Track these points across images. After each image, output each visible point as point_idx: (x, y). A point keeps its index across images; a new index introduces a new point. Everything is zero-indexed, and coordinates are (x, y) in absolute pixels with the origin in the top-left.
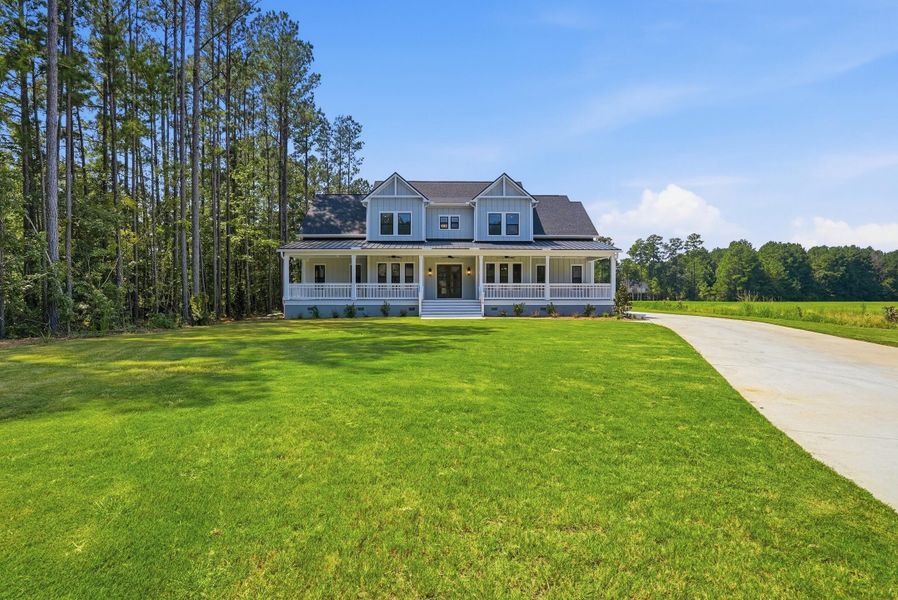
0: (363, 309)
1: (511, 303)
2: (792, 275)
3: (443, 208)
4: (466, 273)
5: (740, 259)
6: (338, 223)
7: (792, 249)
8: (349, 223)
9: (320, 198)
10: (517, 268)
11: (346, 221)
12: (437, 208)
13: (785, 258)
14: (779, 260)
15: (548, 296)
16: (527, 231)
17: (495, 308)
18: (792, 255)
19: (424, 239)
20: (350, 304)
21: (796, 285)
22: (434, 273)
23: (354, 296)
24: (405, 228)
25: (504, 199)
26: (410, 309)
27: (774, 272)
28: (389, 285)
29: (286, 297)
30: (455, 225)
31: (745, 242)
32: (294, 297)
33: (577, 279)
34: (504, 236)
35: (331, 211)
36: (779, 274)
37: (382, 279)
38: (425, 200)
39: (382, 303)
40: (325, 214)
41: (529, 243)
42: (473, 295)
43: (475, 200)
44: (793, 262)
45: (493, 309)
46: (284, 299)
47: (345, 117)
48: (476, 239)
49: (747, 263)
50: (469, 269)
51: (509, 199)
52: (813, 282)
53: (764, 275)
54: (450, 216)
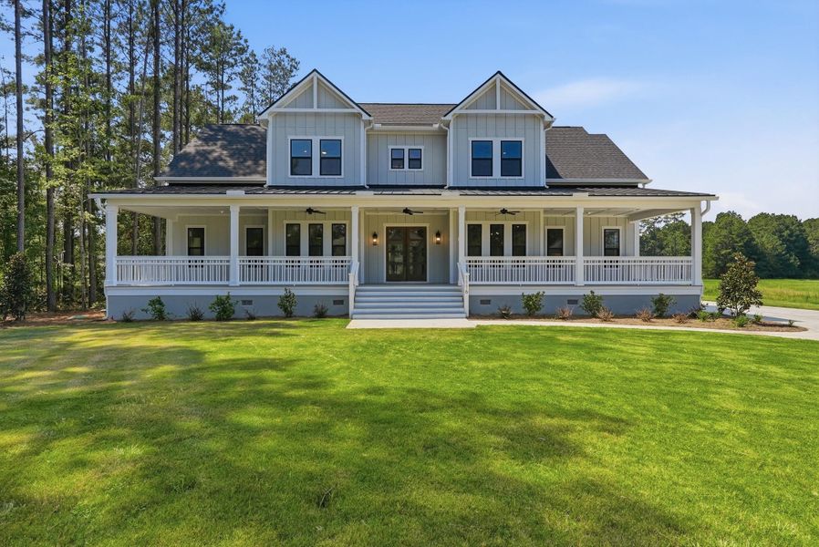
0: (250, 302)
1: (517, 292)
2: (788, 250)
3: (396, 135)
4: (432, 240)
5: (731, 233)
6: (231, 163)
7: (788, 221)
8: (249, 163)
9: (212, 130)
10: (519, 231)
11: (245, 160)
12: (387, 135)
13: (781, 231)
14: (774, 234)
15: (580, 279)
16: (534, 170)
17: (486, 301)
18: (787, 228)
19: (363, 182)
20: (223, 293)
21: (794, 260)
22: (382, 241)
23: (235, 279)
24: (332, 163)
25: (496, 116)
26: (336, 302)
27: (769, 246)
28: (305, 259)
29: (111, 281)
30: (416, 162)
31: (734, 214)
32: (124, 282)
33: (612, 250)
34: (497, 177)
35: (223, 147)
36: (774, 249)
37: (293, 249)
38: (365, 117)
39: (282, 292)
40: (213, 151)
41: (542, 189)
42: (446, 278)
43: (449, 117)
44: (790, 235)
45: (483, 302)
46: (106, 283)
47: (277, 50)
48: (450, 183)
49: (738, 236)
50: (438, 235)
51: (506, 116)
52: (811, 257)
53: (758, 249)
54: (406, 148)
